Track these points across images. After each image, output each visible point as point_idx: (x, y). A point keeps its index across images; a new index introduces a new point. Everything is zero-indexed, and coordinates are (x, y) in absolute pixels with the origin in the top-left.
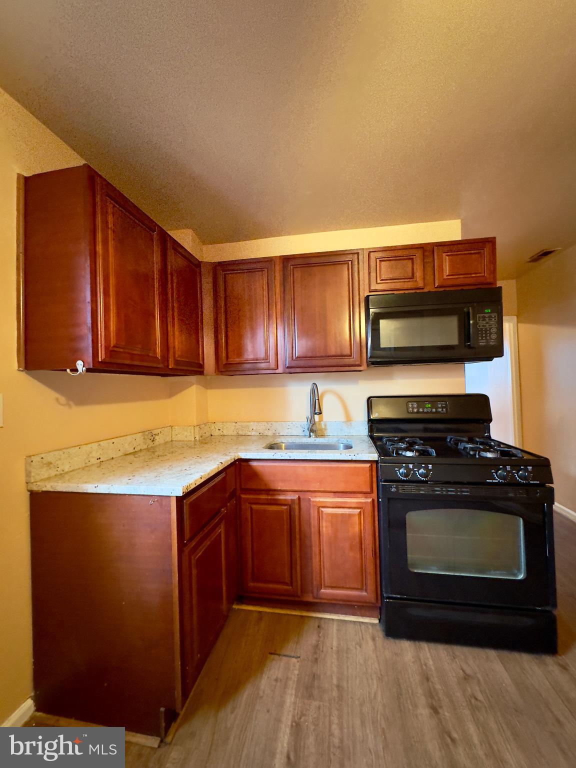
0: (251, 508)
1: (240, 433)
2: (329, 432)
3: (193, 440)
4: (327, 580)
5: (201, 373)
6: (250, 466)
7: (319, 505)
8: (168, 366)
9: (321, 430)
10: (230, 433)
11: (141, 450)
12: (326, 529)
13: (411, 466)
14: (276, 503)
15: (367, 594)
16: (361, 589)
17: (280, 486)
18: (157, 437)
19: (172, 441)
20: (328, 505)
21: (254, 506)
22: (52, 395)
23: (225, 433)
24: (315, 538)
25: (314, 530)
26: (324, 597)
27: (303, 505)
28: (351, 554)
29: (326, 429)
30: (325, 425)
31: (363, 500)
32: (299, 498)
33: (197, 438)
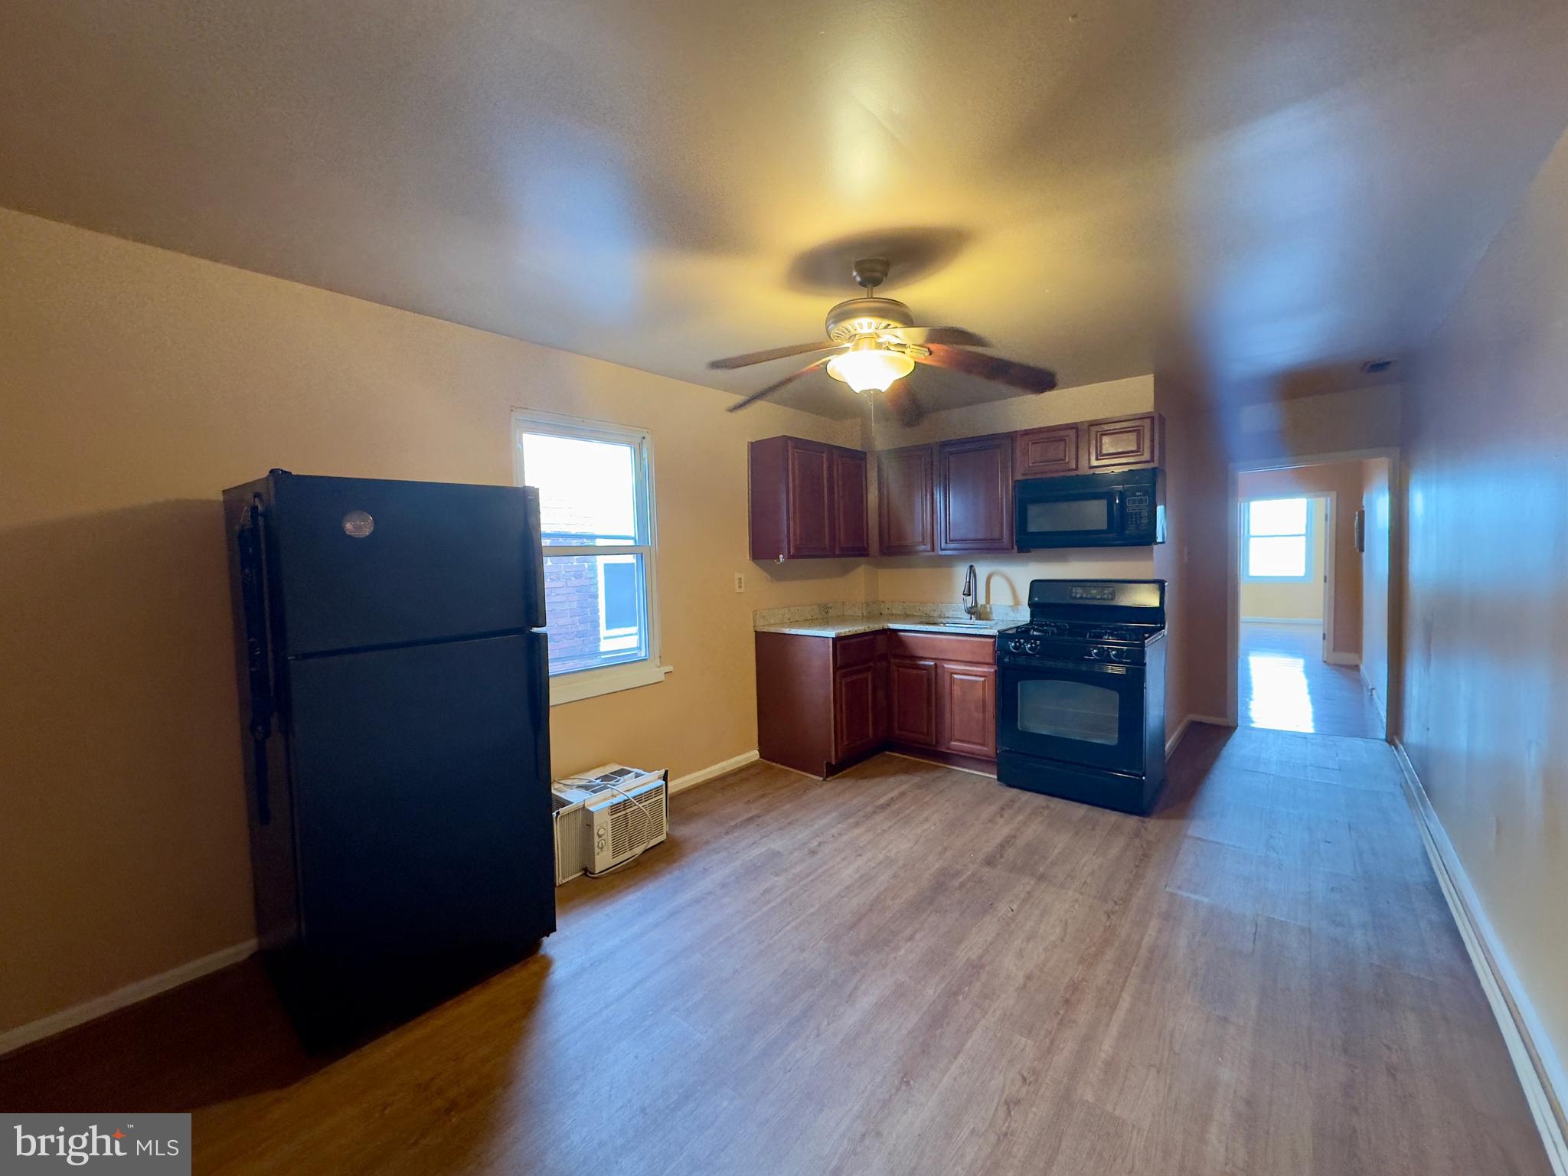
0: (898, 671)
1: (908, 613)
2: (994, 616)
3: (861, 615)
4: (957, 734)
5: (866, 555)
6: (898, 635)
7: (952, 671)
8: (835, 553)
9: (987, 613)
10: (899, 612)
11: (817, 619)
12: (957, 691)
13: (1022, 641)
14: (919, 667)
15: (989, 750)
16: (983, 745)
17: (921, 653)
18: (830, 610)
19: (843, 615)
20: (958, 672)
21: (901, 669)
22: (764, 574)
23: (894, 612)
24: (947, 698)
25: (947, 691)
26: (952, 748)
27: (939, 671)
28: (976, 715)
29: (991, 613)
30: (991, 609)
31: (986, 670)
32: (936, 665)
33: (865, 614)
